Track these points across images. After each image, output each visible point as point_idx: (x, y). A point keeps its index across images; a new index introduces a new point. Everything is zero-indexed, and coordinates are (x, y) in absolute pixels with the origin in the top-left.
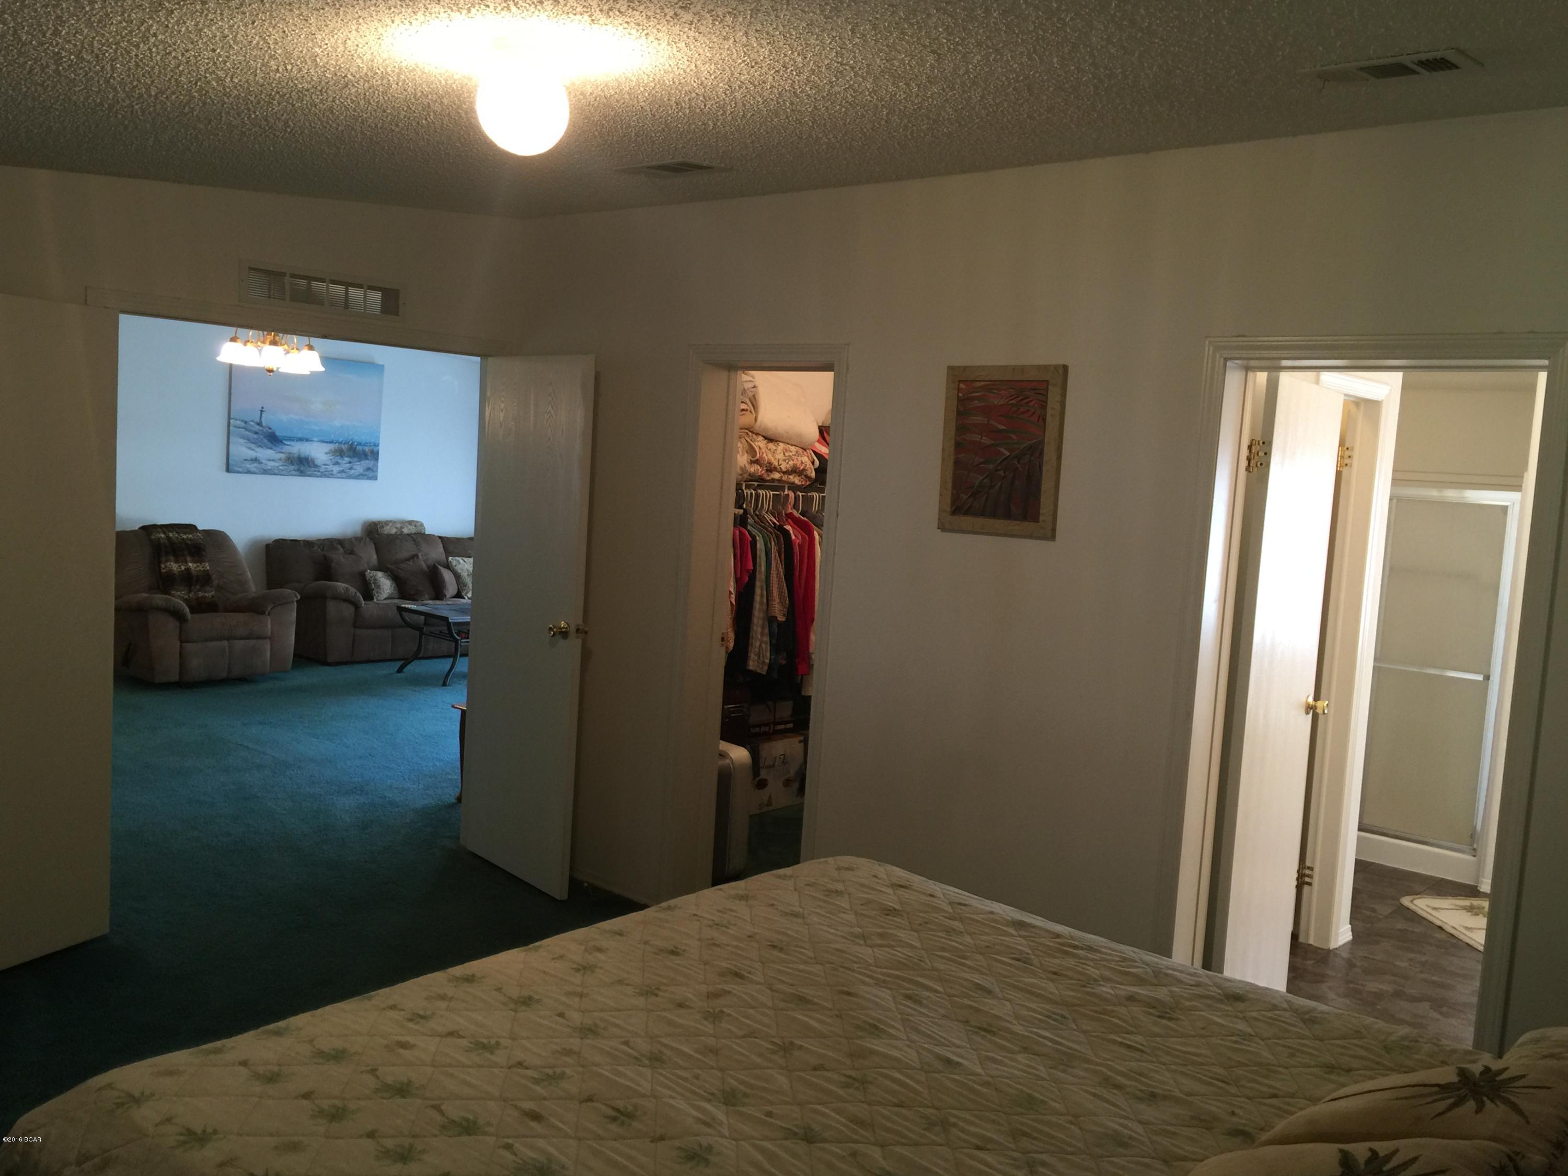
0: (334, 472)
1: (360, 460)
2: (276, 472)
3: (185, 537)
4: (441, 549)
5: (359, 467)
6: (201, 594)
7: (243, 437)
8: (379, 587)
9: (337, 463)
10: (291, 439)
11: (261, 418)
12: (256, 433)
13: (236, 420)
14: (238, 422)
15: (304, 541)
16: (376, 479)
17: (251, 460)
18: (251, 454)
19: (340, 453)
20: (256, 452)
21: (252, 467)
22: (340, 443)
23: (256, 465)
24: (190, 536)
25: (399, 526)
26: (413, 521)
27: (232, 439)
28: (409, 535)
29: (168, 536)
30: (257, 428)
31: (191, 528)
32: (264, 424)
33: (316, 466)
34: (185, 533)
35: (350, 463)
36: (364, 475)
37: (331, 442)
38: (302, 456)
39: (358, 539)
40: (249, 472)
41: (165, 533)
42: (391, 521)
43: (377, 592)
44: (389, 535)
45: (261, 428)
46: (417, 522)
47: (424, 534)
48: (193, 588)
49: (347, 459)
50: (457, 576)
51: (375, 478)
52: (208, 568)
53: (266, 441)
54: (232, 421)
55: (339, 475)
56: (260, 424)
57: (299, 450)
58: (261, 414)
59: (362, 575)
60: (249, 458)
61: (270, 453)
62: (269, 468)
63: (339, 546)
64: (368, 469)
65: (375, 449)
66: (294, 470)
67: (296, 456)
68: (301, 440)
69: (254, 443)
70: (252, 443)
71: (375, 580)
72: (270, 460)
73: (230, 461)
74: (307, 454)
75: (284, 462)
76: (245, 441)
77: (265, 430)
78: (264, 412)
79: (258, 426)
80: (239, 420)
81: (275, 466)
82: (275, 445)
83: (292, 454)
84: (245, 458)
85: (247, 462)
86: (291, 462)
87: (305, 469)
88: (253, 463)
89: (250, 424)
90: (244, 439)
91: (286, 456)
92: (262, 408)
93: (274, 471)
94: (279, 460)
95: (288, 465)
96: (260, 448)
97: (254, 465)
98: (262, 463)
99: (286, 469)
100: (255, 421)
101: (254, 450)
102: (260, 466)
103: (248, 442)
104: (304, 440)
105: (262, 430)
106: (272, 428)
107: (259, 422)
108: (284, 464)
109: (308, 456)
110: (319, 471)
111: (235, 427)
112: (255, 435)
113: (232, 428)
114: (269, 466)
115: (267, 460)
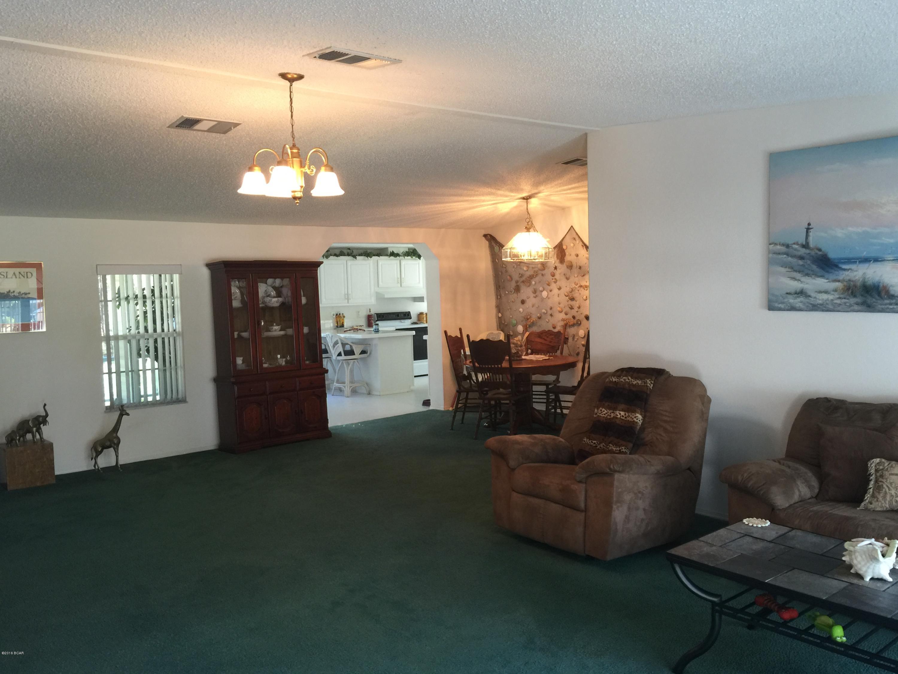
2: (831, 307)
3: (634, 382)
7: (784, 265)
11: (807, 238)
12: (801, 258)
14: (778, 247)
17: (796, 293)
18: (795, 285)
20: (802, 282)
21: (797, 302)
23: (802, 299)
24: (640, 382)
27: (774, 270)
29: (618, 381)
30: (803, 251)
32: (811, 245)
33: (891, 296)
34: (637, 379)
38: (869, 282)
40: (793, 308)
41: (619, 377)
45: (808, 251)
52: (637, 419)
53: (814, 267)
54: (772, 247)
56: (806, 246)
58: (807, 232)
60: (793, 291)
61: (821, 283)
62: (820, 302)
66: (857, 304)
67: (859, 284)
69: (799, 272)
70: (796, 271)
72: (820, 292)
73: (773, 296)
75: (842, 294)
76: (787, 269)
77: (813, 253)
78: (811, 230)
79: (804, 249)
80: (780, 244)
81: (828, 300)
82: (828, 272)
83: (853, 281)
84: (788, 292)
85: (789, 296)
86: (852, 293)
87: (874, 302)
88: (798, 297)
89: (793, 248)
90: (786, 267)
91: (844, 286)
92: (809, 224)
93: (827, 306)
94: (833, 291)
95: (848, 297)
96: (807, 277)
97: (799, 300)
98: (810, 296)
99: (845, 303)
100: (800, 243)
101: (799, 280)
102: (807, 300)
103: (790, 270)
104: (871, 261)
105: (809, 253)
106: (823, 249)
107: (804, 243)
108: (842, 296)
109: (879, 282)
110: (896, 304)
111: (774, 253)
112: (800, 261)
113: (771, 255)
114: (819, 300)
115: (816, 292)
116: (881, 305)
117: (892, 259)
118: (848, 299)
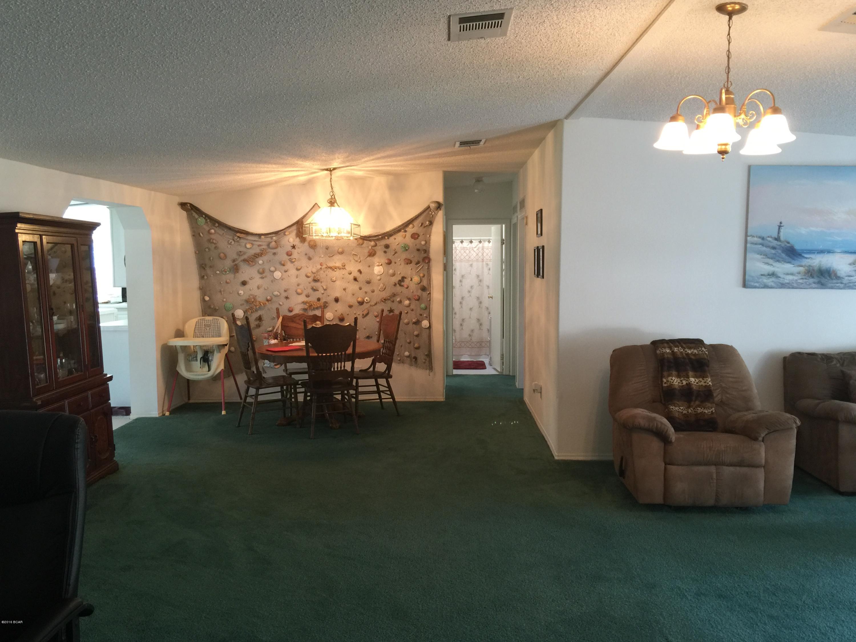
2: (795, 285)
3: (689, 352)
6: (700, 410)
7: (760, 253)
10: (811, 252)
11: (779, 233)
12: (774, 248)
13: (753, 236)
14: (756, 239)
15: (823, 355)
17: (769, 275)
18: (768, 269)
20: (774, 266)
21: (769, 281)
23: (773, 279)
24: (695, 351)
27: (749, 255)
29: (673, 351)
30: (775, 243)
31: (698, 343)
32: (782, 238)
33: (838, 278)
34: (690, 348)
38: (824, 268)
40: (766, 287)
41: (670, 348)
45: (779, 243)
48: (692, 404)
52: (710, 383)
53: (784, 255)
54: (749, 238)
56: (777, 239)
57: (820, 261)
58: (779, 229)
60: (766, 273)
61: (788, 267)
62: (787, 281)
66: (814, 283)
67: (816, 268)
68: (821, 252)
69: (772, 258)
70: (769, 258)
72: (788, 274)
73: (747, 277)
74: (829, 265)
76: (762, 256)
77: (783, 245)
78: (782, 227)
79: (776, 241)
80: (757, 237)
81: (793, 280)
82: (793, 259)
83: (811, 266)
84: (763, 273)
85: (763, 277)
86: (811, 275)
87: (826, 282)
88: (770, 278)
89: (767, 240)
90: (761, 255)
91: (806, 270)
92: (781, 223)
93: (793, 284)
94: (798, 273)
95: (808, 278)
96: (778, 263)
97: (771, 280)
98: (779, 277)
99: (806, 283)
100: (773, 236)
101: (771, 265)
102: (777, 280)
103: (765, 257)
105: (780, 245)
106: (791, 242)
107: (776, 237)
108: (803, 277)
109: (830, 268)
110: (842, 283)
111: (752, 243)
112: (772, 250)
113: (748, 245)
114: (787, 280)
115: (784, 274)
116: (831, 283)
118: (808, 280)
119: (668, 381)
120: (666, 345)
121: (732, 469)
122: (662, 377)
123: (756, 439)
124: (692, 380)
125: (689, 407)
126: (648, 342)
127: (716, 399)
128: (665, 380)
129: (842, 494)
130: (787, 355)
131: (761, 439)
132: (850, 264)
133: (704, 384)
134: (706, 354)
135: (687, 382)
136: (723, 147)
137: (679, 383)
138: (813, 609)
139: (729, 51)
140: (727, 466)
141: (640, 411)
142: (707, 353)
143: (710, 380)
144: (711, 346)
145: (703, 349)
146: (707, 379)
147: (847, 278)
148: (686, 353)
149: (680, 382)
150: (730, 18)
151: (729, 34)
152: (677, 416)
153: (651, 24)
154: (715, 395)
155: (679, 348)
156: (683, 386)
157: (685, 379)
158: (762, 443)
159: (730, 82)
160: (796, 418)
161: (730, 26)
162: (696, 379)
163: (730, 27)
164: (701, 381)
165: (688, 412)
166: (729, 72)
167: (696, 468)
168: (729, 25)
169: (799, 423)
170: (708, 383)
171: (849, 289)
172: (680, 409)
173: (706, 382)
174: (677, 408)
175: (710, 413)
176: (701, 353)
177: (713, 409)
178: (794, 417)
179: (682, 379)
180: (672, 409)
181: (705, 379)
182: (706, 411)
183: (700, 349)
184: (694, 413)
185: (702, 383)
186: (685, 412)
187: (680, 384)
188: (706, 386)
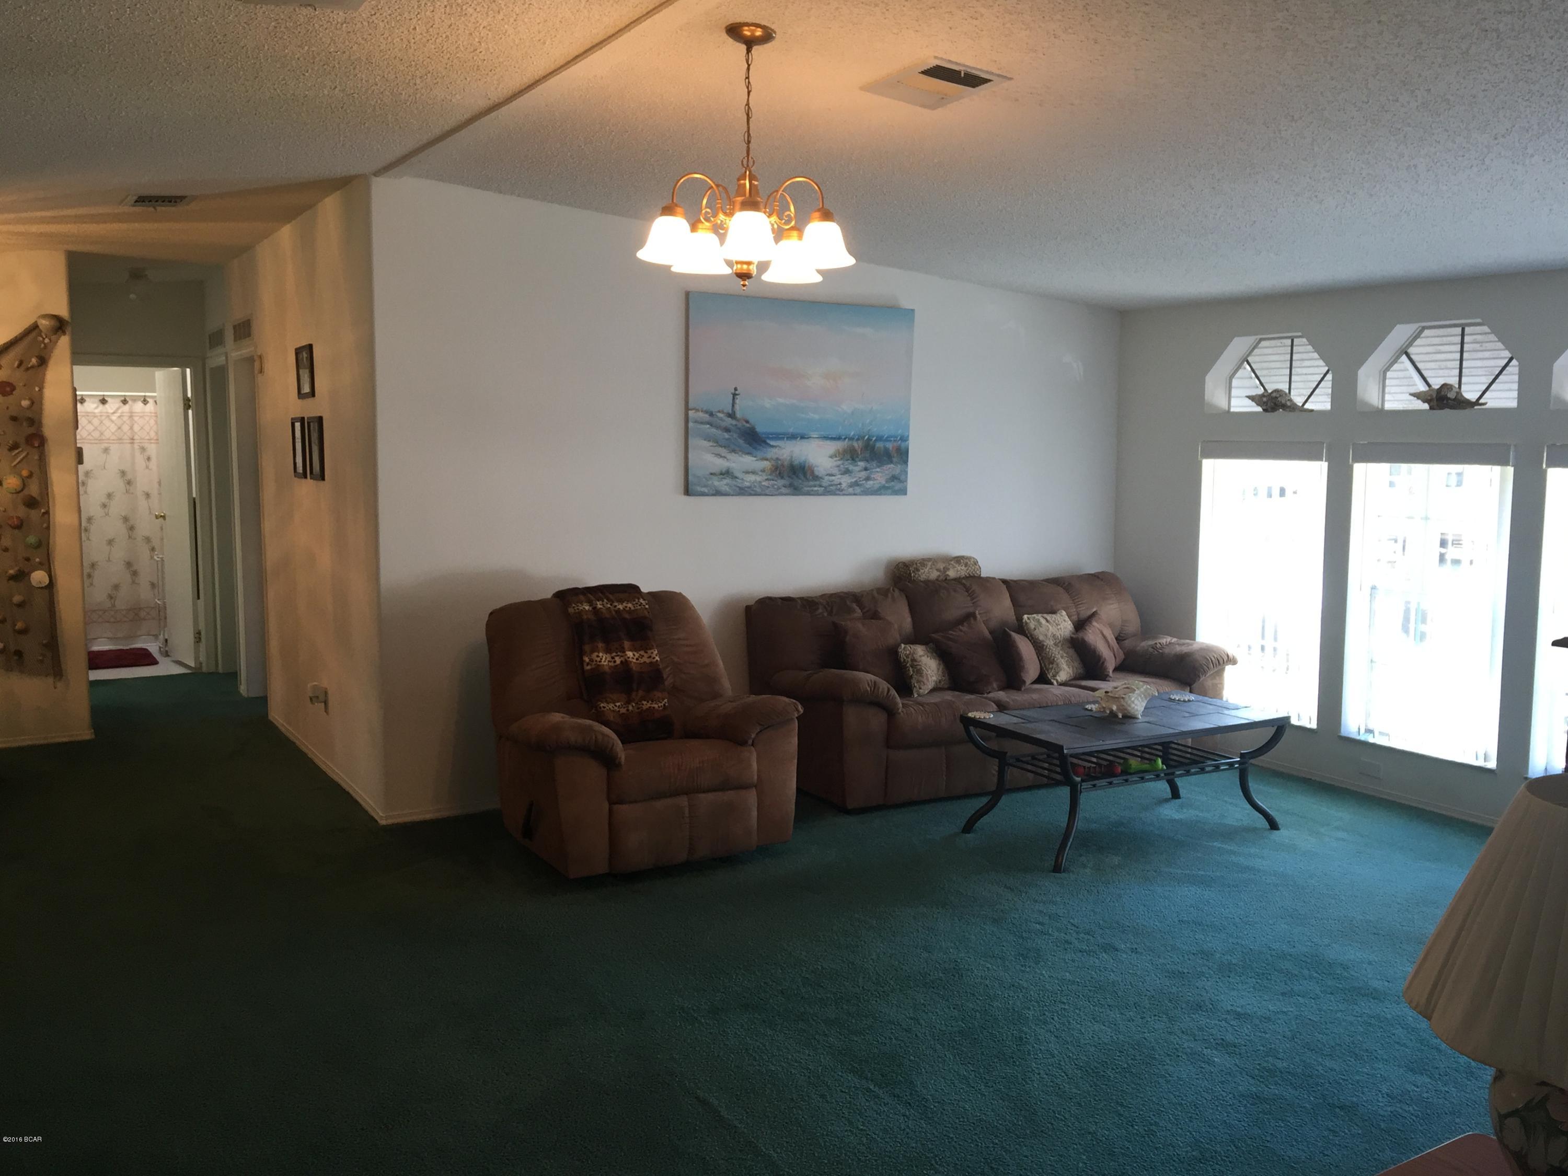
0: (844, 485)
1: (881, 463)
2: (758, 490)
3: (621, 607)
4: (1008, 602)
5: (880, 476)
6: (646, 705)
7: (708, 438)
8: (919, 672)
9: (847, 472)
10: (778, 436)
11: (733, 406)
12: (727, 430)
13: (697, 410)
14: (701, 414)
15: (802, 599)
16: (905, 494)
17: (721, 474)
18: (721, 464)
19: (851, 455)
20: (728, 460)
21: (723, 484)
22: (851, 439)
23: (728, 481)
24: (630, 605)
25: (941, 566)
26: (962, 557)
27: (691, 441)
28: (958, 580)
29: (595, 608)
30: (729, 422)
31: (631, 590)
32: (738, 415)
33: (816, 478)
34: (621, 601)
35: (866, 469)
36: (888, 488)
37: (838, 438)
38: (796, 463)
39: (883, 592)
40: (718, 493)
41: (590, 602)
42: (929, 560)
43: (918, 682)
44: (927, 582)
45: (734, 422)
46: (969, 558)
47: (979, 577)
48: (634, 694)
49: (862, 464)
50: (1039, 647)
51: (903, 492)
52: (657, 658)
53: (741, 442)
54: (691, 413)
55: (851, 490)
56: (732, 415)
57: (792, 453)
58: (734, 399)
59: (893, 652)
60: (718, 471)
61: (748, 461)
62: (747, 484)
63: (854, 606)
64: (894, 478)
65: (903, 445)
66: (785, 486)
67: (786, 463)
68: (793, 437)
69: (725, 447)
70: (721, 446)
71: (914, 660)
72: (747, 472)
73: (690, 478)
74: (803, 458)
75: (770, 475)
76: (711, 444)
77: (740, 425)
78: (737, 396)
79: (730, 419)
80: (702, 411)
81: (755, 481)
82: (755, 448)
83: (780, 460)
84: (713, 471)
85: (715, 478)
86: (780, 473)
87: (800, 484)
88: (724, 478)
89: (717, 417)
90: (709, 441)
91: (772, 465)
92: (736, 389)
93: (755, 489)
94: (761, 471)
95: (776, 479)
96: (733, 454)
97: (725, 481)
98: (736, 477)
99: (773, 486)
100: (725, 411)
101: (725, 457)
102: (734, 482)
103: (715, 445)
104: (797, 437)
105: (736, 425)
106: (750, 421)
107: (730, 412)
108: (769, 477)
109: (805, 462)
110: (821, 486)
111: (696, 422)
112: (725, 434)
113: (691, 425)
114: (747, 482)
115: (743, 472)
116: (806, 487)
117: (817, 436)
118: (776, 481)
119: (591, 660)
120: (582, 597)
121: (711, 796)
122: (582, 653)
123: (743, 743)
124: (630, 654)
125: (628, 702)
126: (549, 595)
127: (666, 683)
128: (587, 659)
129: (849, 812)
130: (752, 603)
131: (750, 742)
132: (831, 457)
133: (648, 661)
134: (646, 609)
135: (622, 659)
136: (745, 267)
137: (609, 661)
138: (878, 995)
139: (748, 104)
140: (704, 792)
141: (557, 717)
142: (647, 606)
143: (656, 652)
144: (651, 594)
145: (641, 600)
146: (652, 651)
147: (827, 478)
148: (616, 609)
149: (611, 659)
150: (749, 50)
151: (748, 78)
152: (612, 719)
153: (613, 35)
154: (665, 676)
155: (603, 601)
156: (617, 666)
157: (619, 653)
158: (752, 747)
159: (752, 158)
160: (797, 703)
161: (750, 63)
162: (635, 653)
163: (749, 65)
164: (643, 656)
165: (628, 710)
166: (749, 142)
167: (659, 804)
168: (747, 61)
169: (802, 711)
170: (654, 658)
171: (831, 495)
172: (616, 706)
173: (650, 657)
174: (611, 706)
175: (661, 708)
176: (639, 607)
177: (666, 700)
178: (794, 701)
179: (614, 654)
180: (604, 707)
181: (649, 652)
182: (656, 706)
183: (637, 600)
184: (637, 711)
185: (645, 659)
186: (623, 711)
187: (612, 664)
188: (651, 663)
